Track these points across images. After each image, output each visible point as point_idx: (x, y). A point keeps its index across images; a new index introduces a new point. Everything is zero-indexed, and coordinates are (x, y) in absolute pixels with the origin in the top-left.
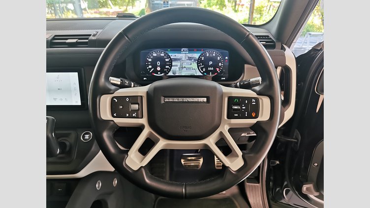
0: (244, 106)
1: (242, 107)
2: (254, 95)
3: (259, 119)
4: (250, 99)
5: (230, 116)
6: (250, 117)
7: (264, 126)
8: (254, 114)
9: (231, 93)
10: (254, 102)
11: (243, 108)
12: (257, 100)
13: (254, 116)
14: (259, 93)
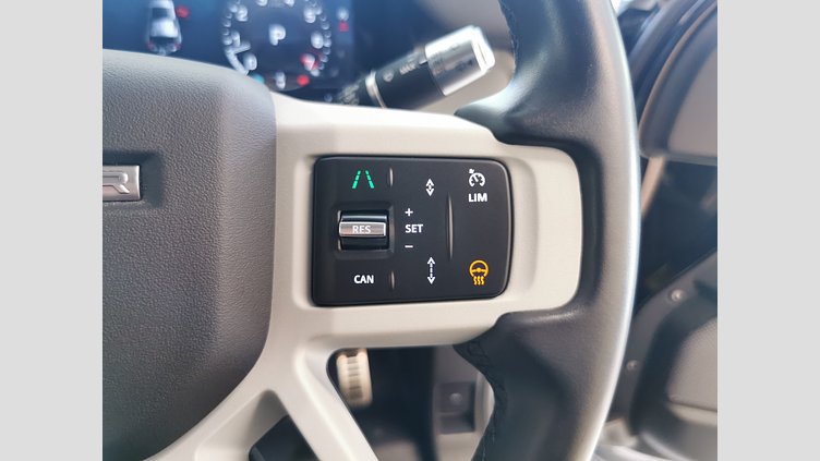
0: (412, 220)
1: (402, 221)
2: (478, 141)
3: (510, 301)
4: (448, 169)
5: (328, 289)
6: (455, 288)
7: (546, 348)
8: (479, 273)
9: (329, 134)
10: (478, 189)
11: (411, 229)
12: (497, 176)
13: (479, 281)
14: (512, 130)
